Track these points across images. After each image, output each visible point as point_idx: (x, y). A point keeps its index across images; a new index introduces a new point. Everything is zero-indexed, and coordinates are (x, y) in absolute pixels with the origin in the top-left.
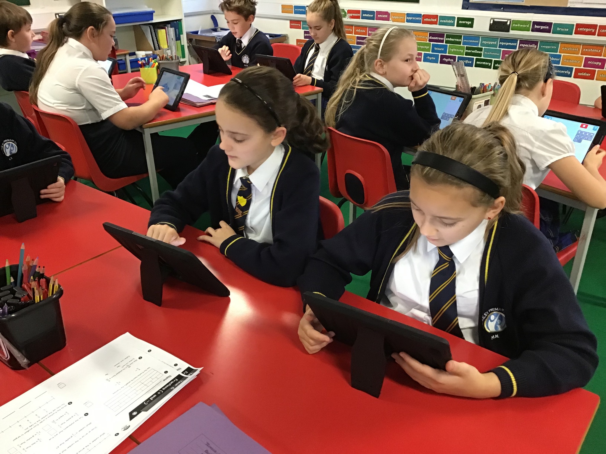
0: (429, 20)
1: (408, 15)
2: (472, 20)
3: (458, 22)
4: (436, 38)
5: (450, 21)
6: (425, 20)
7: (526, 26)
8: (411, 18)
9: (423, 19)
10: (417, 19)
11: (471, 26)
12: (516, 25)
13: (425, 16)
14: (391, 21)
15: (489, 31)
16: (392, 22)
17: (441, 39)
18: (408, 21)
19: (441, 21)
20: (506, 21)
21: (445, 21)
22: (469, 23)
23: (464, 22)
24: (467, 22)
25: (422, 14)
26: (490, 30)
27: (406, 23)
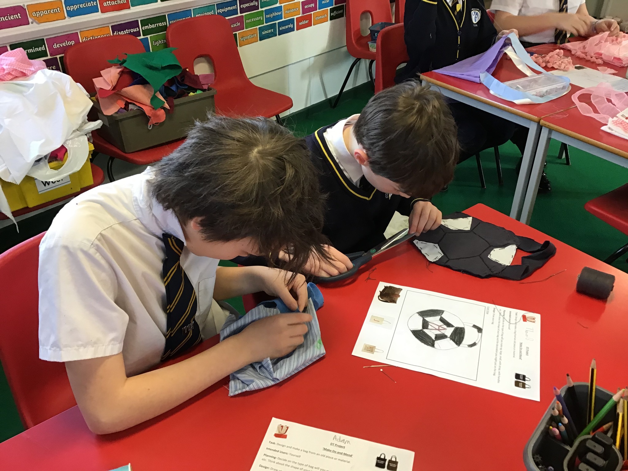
0: (113, 3)
1: (69, 2)
4: (127, 32)
6: (105, 4)
8: (75, 7)
9: (101, 4)
10: (89, 5)
14: (32, 23)
16: (37, 25)
17: (135, 30)
18: (71, 14)
27: (67, 19)
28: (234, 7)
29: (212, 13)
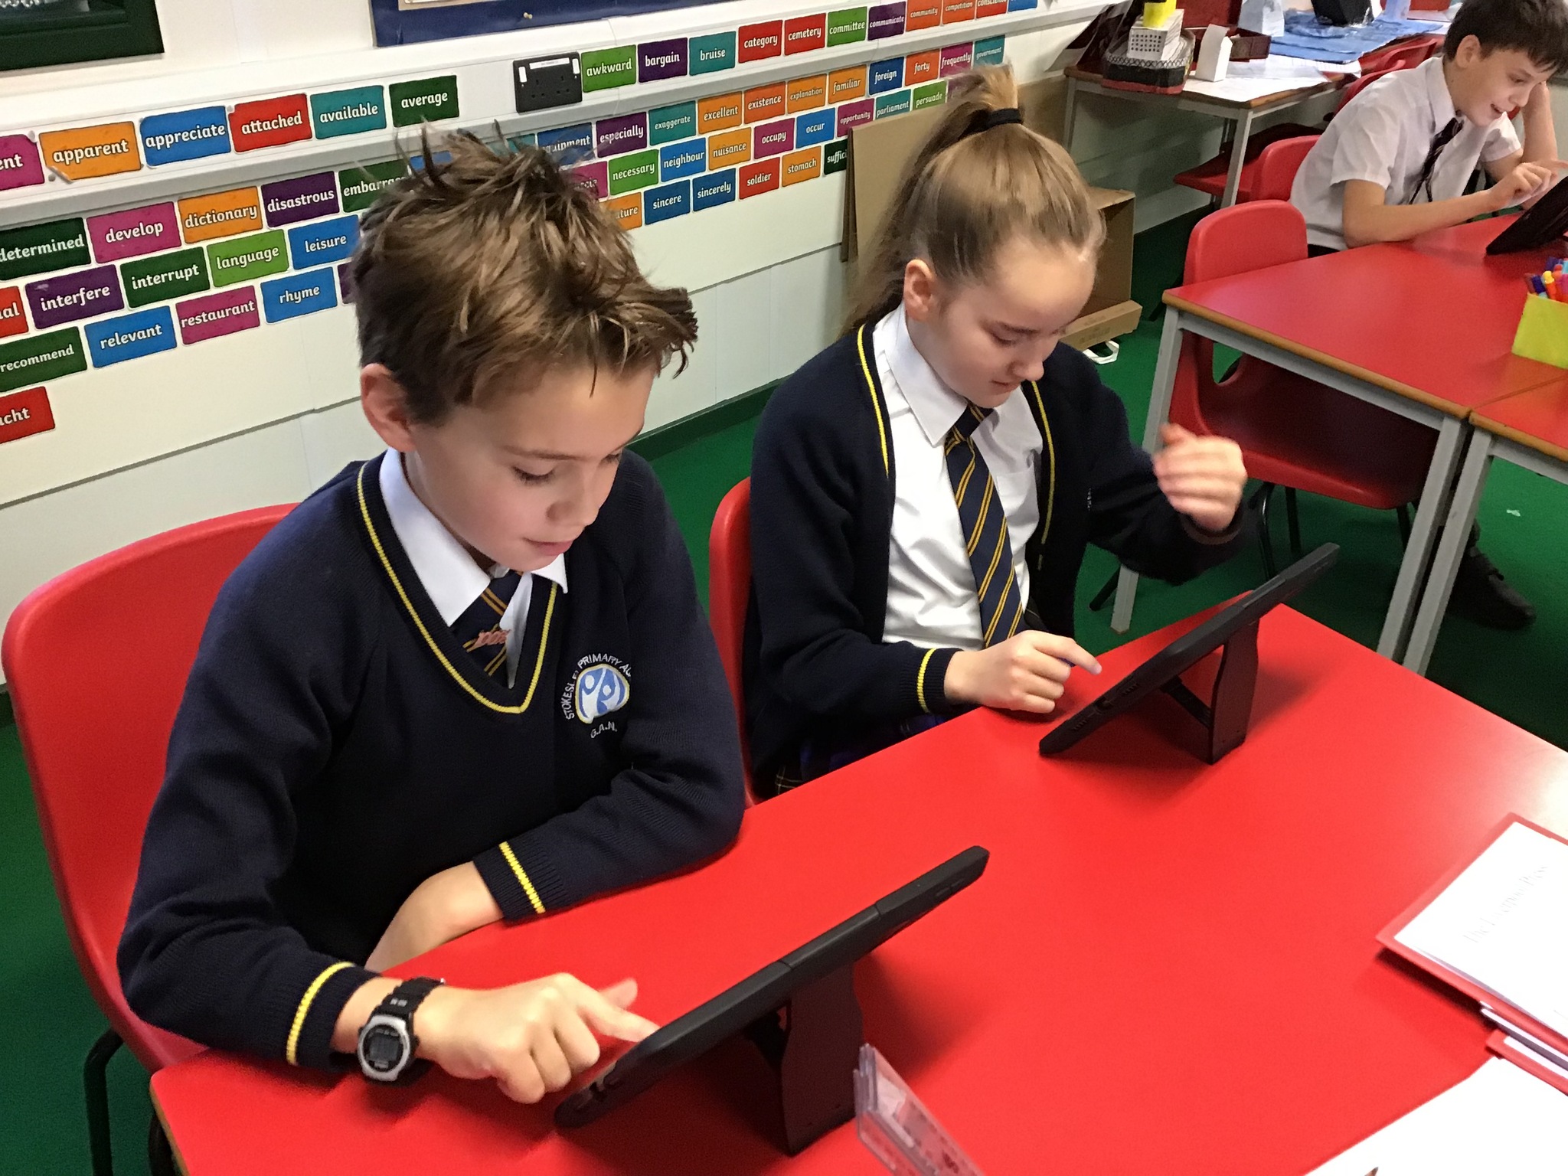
0: (268, 126)
1: (153, 126)
2: (447, 84)
3: (395, 105)
4: (302, 201)
5: (363, 111)
6: (246, 130)
7: (625, 66)
8: (169, 140)
9: (236, 129)
10: (206, 133)
11: (451, 110)
12: (597, 72)
13: (249, 111)
14: (52, 179)
15: (517, 116)
16: (63, 185)
17: (324, 197)
18: (156, 158)
19: (324, 119)
20: (566, 61)
21: (339, 116)
22: (441, 99)
23: (418, 101)
24: (431, 99)
25: (230, 105)
26: (521, 108)
27: (146, 169)
28: (583, 141)
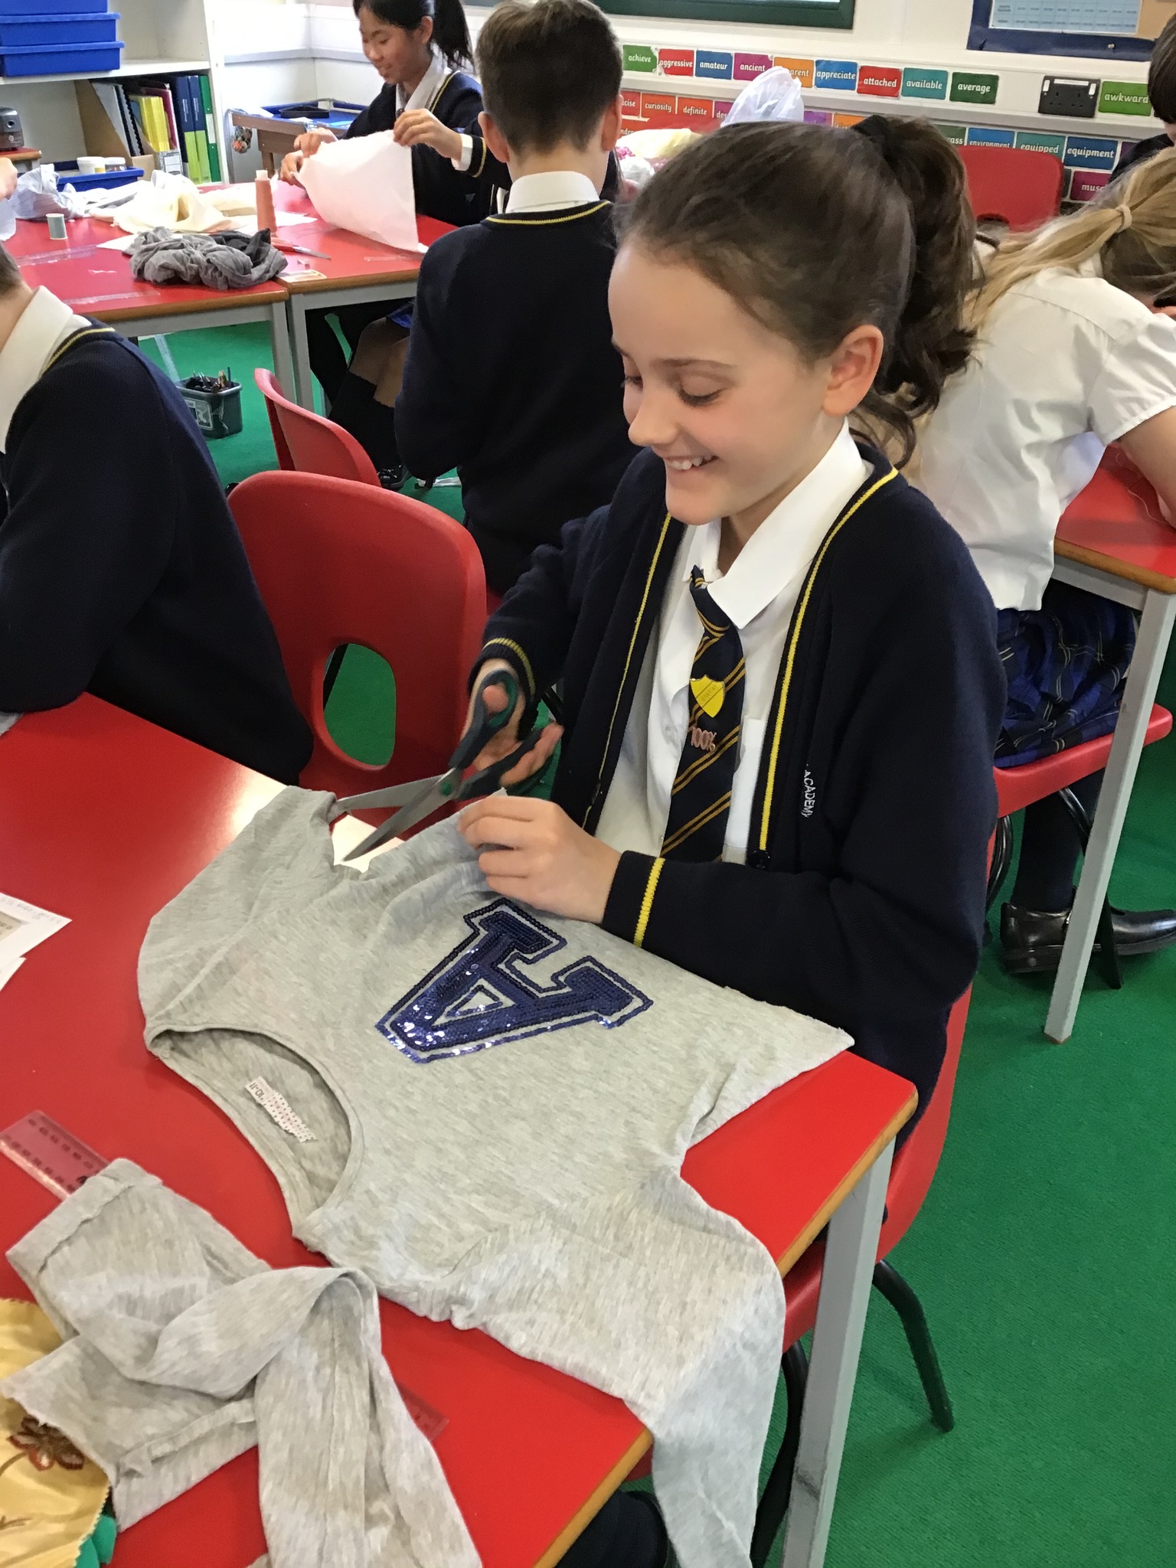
1: (821, 65)
2: (992, 81)
3: (954, 87)
5: (933, 85)
6: (866, 82)
8: (828, 75)
9: (861, 79)
10: (845, 76)
11: (989, 99)
12: (1114, 98)
13: (867, 72)
15: (1039, 116)
18: (820, 83)
19: (909, 84)
20: (1086, 84)
21: (918, 85)
22: (984, 89)
23: (970, 88)
24: (978, 88)
25: (861, 64)
26: (1041, 110)
27: (814, 88)
28: (1107, 154)
29: (1056, 150)
